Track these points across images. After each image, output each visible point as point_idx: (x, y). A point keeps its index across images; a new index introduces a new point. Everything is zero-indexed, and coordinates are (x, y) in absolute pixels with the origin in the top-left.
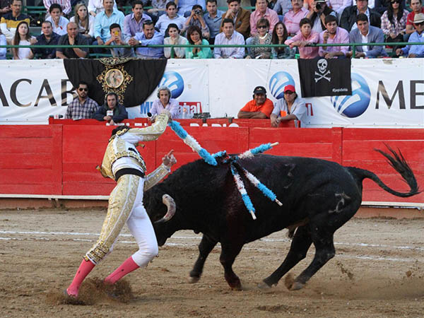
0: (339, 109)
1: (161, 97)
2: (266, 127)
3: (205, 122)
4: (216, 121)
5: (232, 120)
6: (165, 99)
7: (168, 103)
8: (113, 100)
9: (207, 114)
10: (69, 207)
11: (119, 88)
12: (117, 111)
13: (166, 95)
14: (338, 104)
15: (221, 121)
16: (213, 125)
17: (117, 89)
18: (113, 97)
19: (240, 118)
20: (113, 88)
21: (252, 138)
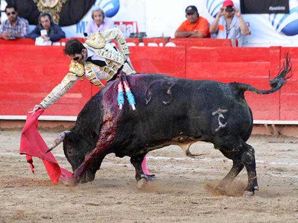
0: (278, 27)
1: (95, 18)
2: (203, 46)
3: (141, 41)
4: (152, 40)
5: (169, 39)
6: (99, 20)
7: (103, 23)
8: (46, 21)
9: (143, 34)
10: (4, 127)
11: (54, 7)
12: (52, 31)
13: (100, 16)
14: (276, 22)
15: (158, 40)
16: (150, 45)
17: (52, 8)
18: (47, 18)
19: (177, 37)
20: (48, 8)
21: (189, 58)
